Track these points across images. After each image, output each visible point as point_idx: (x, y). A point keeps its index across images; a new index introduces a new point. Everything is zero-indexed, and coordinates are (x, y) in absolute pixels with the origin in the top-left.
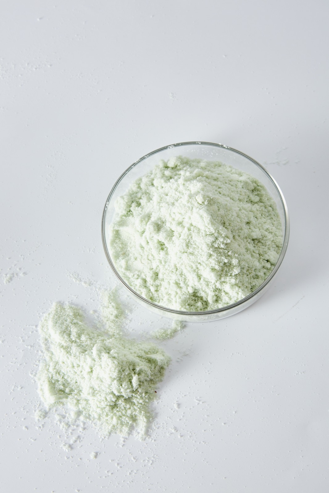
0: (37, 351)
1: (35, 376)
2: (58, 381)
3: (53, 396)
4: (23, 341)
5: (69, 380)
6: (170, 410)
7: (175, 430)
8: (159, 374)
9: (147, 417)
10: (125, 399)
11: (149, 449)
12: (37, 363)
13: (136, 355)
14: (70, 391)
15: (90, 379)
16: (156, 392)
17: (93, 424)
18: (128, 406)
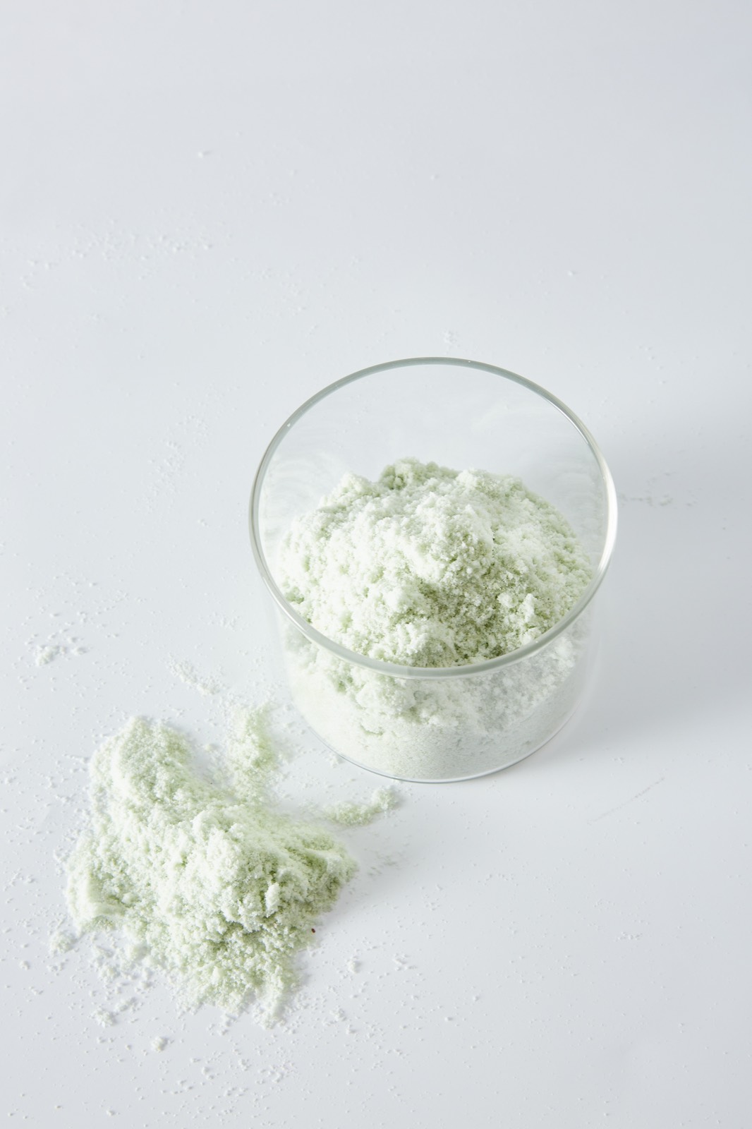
0: (79, 810)
1: (65, 860)
2: (111, 877)
3: (95, 904)
4: (54, 786)
5: (134, 878)
6: (338, 972)
7: (341, 1016)
8: (326, 893)
9: (287, 981)
10: (246, 935)
11: (279, 1049)
13: (283, 844)
14: (132, 901)
15: (178, 880)
16: (313, 931)
17: (168, 977)
18: (249, 950)
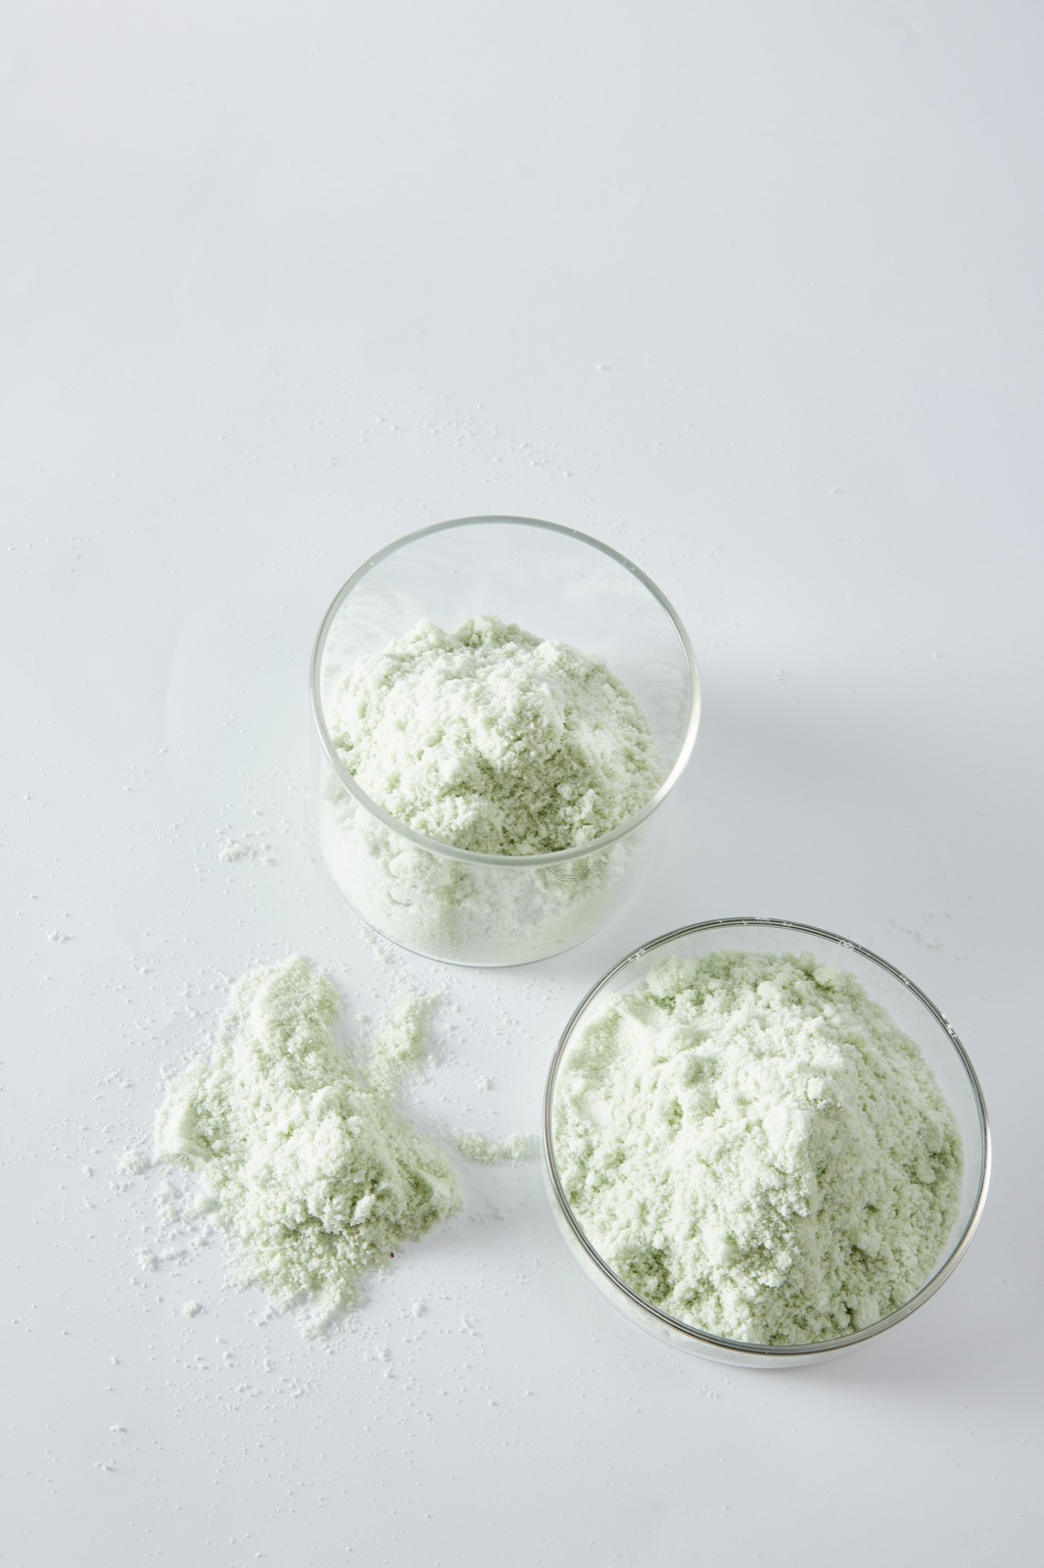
0: (204, 1031)
1: (170, 1078)
2: (209, 1115)
3: (183, 1139)
4: (189, 995)
5: (233, 1126)
6: (400, 1308)
7: (386, 1355)
8: (420, 1222)
9: (345, 1297)
10: (322, 1233)
11: (310, 1364)
12: (190, 1055)
13: (396, 1156)
14: (222, 1150)
15: (276, 1150)
16: (392, 1255)
17: (227, 1244)
18: (319, 1250)
